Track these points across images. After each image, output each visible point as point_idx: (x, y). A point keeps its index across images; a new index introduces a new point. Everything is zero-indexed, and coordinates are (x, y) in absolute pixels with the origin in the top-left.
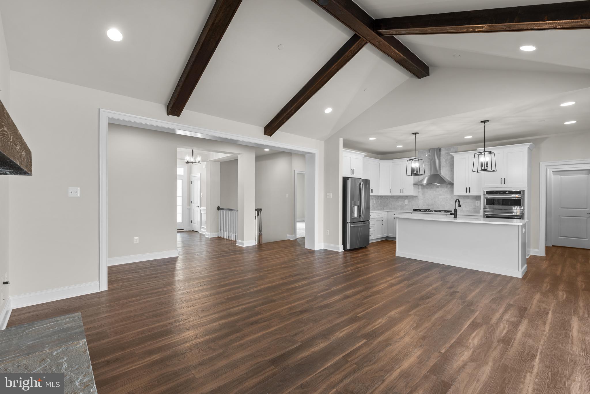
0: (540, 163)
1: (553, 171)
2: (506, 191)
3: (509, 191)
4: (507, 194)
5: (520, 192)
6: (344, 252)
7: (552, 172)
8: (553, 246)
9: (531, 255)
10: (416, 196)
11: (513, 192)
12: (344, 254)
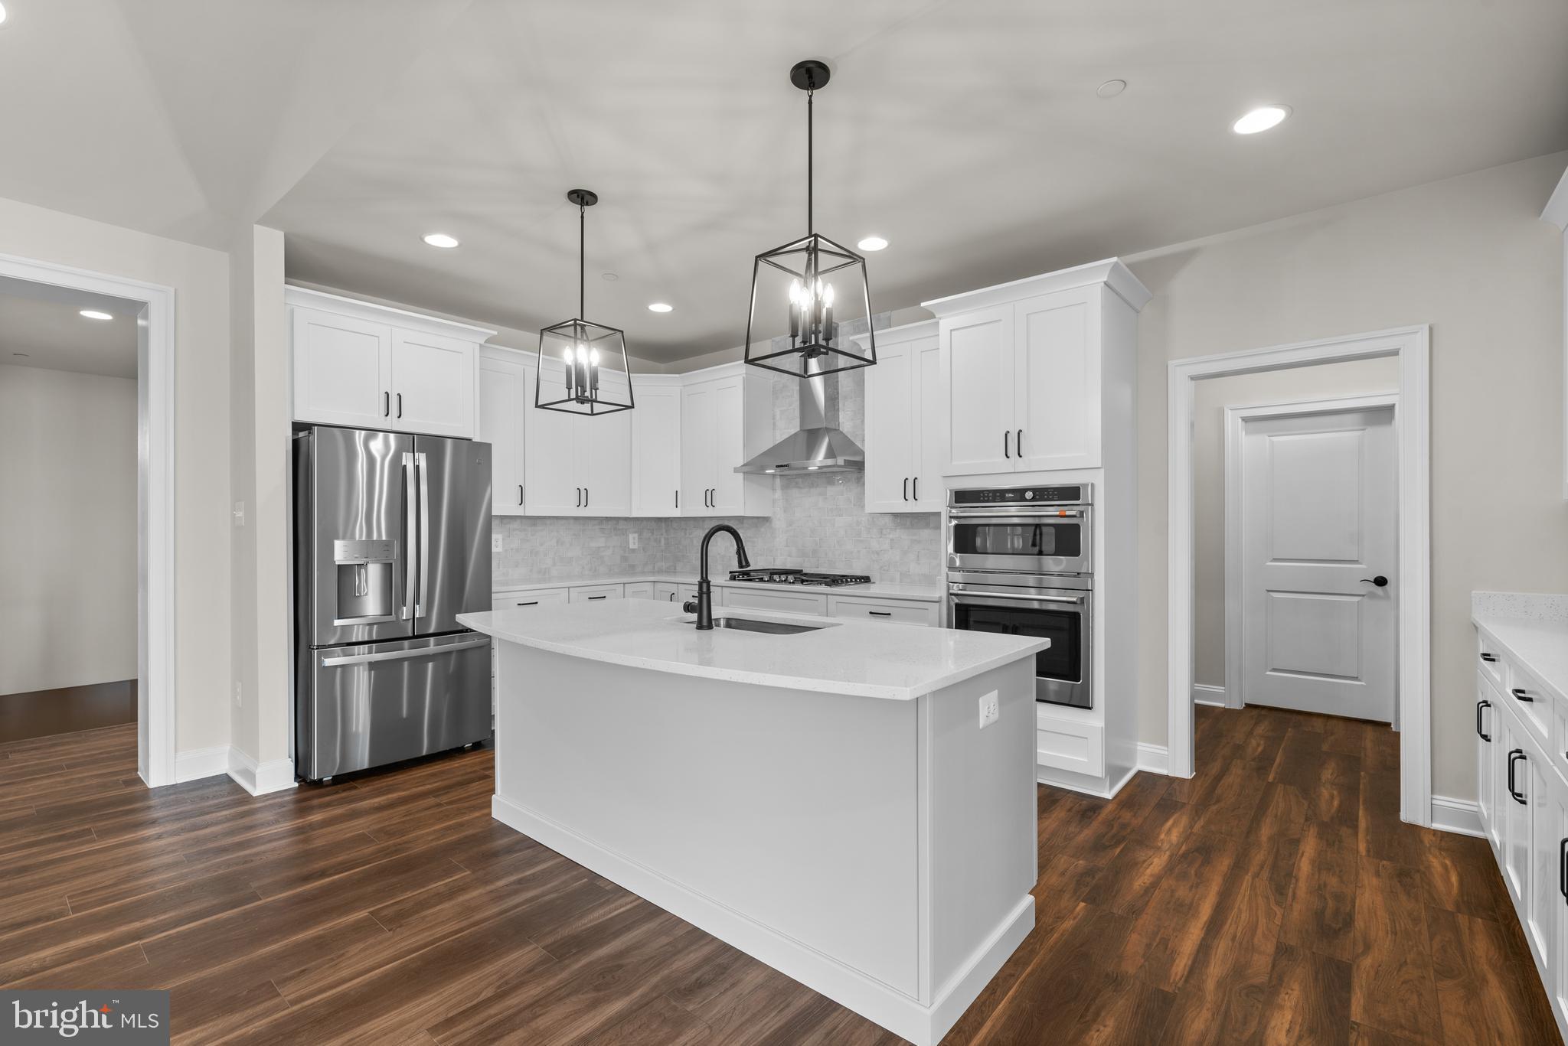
0: (1171, 363)
1: (1246, 420)
2: (1026, 490)
3: (1035, 490)
4: (1027, 500)
5: (1071, 493)
6: (300, 789)
7: (1240, 420)
8: (1248, 706)
9: (1140, 772)
10: (766, 519)
11: (1048, 495)
12: (298, 801)
